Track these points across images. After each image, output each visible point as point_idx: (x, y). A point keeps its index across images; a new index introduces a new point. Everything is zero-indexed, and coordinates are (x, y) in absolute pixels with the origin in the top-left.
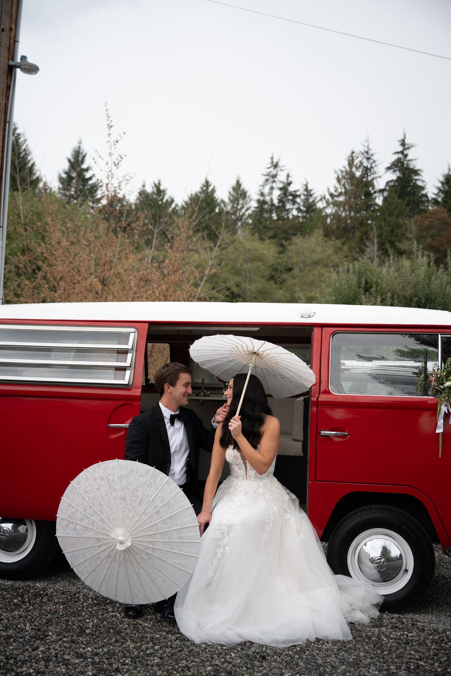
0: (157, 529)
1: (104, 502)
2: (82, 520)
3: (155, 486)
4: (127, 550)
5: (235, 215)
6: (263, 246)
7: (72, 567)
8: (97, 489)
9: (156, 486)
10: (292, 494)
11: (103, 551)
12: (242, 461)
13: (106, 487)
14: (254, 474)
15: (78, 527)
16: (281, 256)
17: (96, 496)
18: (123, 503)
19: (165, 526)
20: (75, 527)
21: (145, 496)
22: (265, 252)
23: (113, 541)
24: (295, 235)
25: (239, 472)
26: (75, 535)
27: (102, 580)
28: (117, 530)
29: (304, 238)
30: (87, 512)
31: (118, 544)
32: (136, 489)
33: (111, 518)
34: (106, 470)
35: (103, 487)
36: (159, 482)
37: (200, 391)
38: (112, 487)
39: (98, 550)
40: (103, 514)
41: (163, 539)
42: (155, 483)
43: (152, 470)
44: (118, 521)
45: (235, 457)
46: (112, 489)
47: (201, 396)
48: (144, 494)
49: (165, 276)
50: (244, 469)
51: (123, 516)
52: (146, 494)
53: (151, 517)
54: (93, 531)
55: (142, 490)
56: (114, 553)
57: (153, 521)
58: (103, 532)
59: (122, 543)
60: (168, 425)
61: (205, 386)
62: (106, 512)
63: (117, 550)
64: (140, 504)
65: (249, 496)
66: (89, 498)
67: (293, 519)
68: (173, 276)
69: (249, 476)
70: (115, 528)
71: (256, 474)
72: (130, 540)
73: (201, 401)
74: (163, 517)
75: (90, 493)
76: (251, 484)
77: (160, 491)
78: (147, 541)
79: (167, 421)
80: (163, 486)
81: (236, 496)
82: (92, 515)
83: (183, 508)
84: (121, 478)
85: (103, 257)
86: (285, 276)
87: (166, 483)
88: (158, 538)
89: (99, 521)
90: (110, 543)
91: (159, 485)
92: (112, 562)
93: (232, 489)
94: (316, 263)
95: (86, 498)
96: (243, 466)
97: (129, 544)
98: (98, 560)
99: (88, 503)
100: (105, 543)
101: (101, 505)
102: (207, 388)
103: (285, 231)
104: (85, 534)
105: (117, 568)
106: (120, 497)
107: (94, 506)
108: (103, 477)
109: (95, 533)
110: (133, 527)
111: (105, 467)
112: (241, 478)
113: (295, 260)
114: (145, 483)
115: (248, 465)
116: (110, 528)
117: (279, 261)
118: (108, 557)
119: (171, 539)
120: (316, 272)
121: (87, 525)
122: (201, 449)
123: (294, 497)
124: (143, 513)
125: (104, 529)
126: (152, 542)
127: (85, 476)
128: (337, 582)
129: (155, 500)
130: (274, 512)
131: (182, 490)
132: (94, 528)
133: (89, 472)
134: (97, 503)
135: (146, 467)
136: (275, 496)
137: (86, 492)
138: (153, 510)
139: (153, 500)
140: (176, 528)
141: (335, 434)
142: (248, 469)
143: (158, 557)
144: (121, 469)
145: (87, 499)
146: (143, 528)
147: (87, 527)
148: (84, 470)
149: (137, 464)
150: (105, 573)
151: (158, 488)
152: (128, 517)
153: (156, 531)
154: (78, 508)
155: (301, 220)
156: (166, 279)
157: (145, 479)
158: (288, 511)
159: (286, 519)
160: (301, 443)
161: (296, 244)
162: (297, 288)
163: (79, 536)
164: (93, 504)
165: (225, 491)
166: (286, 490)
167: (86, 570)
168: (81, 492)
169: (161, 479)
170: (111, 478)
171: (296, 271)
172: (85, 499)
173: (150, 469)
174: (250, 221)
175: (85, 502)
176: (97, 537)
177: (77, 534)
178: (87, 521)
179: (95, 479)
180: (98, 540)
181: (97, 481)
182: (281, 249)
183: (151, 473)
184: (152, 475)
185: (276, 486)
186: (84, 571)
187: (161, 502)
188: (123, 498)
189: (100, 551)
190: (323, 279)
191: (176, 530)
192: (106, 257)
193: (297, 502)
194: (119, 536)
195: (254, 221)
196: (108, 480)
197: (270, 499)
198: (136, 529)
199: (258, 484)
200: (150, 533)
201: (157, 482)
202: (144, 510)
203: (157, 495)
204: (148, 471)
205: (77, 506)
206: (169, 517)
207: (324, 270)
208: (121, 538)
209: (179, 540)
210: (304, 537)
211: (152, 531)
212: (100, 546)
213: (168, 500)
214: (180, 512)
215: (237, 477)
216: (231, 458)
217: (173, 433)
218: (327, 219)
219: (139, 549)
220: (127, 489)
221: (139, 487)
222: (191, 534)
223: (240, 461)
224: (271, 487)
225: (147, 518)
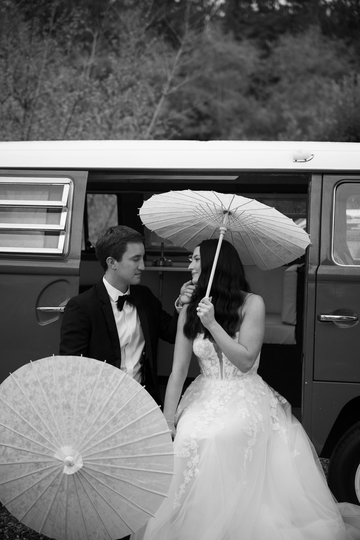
0: (116, 442)
1: (41, 414)
2: (13, 441)
3: (107, 386)
4: (78, 473)
5: (202, 6)
6: (240, 48)
7: (4, 505)
8: (31, 398)
9: (110, 386)
10: (281, 397)
11: (45, 479)
12: (216, 354)
13: (42, 394)
14: (232, 371)
15: (9, 451)
16: (265, 61)
17: (30, 407)
18: (67, 413)
19: (126, 437)
20: (5, 451)
21: (96, 401)
22: (242, 56)
23: (58, 464)
24: (282, 32)
25: (212, 368)
26: (5, 461)
27: (45, 517)
28: (62, 448)
29: (295, 36)
30: (19, 429)
31: (66, 467)
32: (83, 393)
33: (52, 433)
34: (40, 372)
35: (38, 394)
36: (113, 381)
37: (158, 258)
38: (50, 393)
39: (38, 478)
40: (41, 430)
41: (125, 454)
42: (107, 383)
43: (103, 365)
44: (63, 437)
45: (207, 349)
46: (51, 396)
47: (160, 266)
48: (94, 399)
49: (108, 96)
50: (218, 364)
51: (69, 430)
52: (97, 398)
53: (107, 427)
54: (29, 454)
55: (92, 392)
56: (60, 480)
57: (109, 432)
58: (44, 454)
59: (70, 465)
60: (115, 310)
61: (165, 251)
62: (45, 427)
63: (65, 475)
64: (90, 411)
65: (226, 401)
66: (21, 410)
67: (284, 431)
68: (120, 96)
69: (226, 374)
70: (59, 447)
71: (234, 371)
72: (81, 460)
73: (161, 273)
74: (122, 426)
75: (21, 405)
76: (228, 385)
77: (115, 392)
78: (103, 460)
79: (114, 305)
80: (119, 385)
81: (209, 402)
82: (27, 433)
83: (147, 411)
84: (62, 379)
85: (25, 72)
86: (270, 89)
87: (122, 380)
88: (117, 455)
89: (37, 440)
90: (53, 467)
91: (113, 384)
92: (58, 491)
93: (204, 392)
94: (312, 71)
95: (16, 411)
96: (218, 360)
97: (79, 465)
98: (39, 492)
99: (20, 418)
100: (47, 467)
101: (37, 418)
102: (168, 254)
103: (270, 28)
104: (18, 459)
105: (65, 499)
106: (63, 405)
107: (29, 420)
108: (37, 381)
109: (33, 457)
110: (83, 442)
111: (39, 369)
112: (214, 377)
113: (283, 67)
114: (95, 383)
115: (224, 359)
116: (53, 447)
117: (262, 68)
118: (52, 485)
119: (135, 454)
120: (311, 83)
121: (20, 446)
122: (160, 340)
123: (285, 401)
124: (95, 423)
125: (44, 449)
126: (110, 460)
127: (12, 383)
128: (340, 512)
129: (110, 405)
130: (259, 421)
131: (145, 388)
132: (31, 450)
133: (17, 377)
134: (31, 417)
135: (94, 363)
136: (260, 400)
137: (15, 403)
138: (109, 418)
139: (107, 405)
140: (140, 439)
141: (340, 319)
142: (224, 364)
143: (119, 478)
144: (60, 369)
145: (18, 413)
146: (96, 443)
147: (21, 450)
148: (10, 374)
149: (81, 359)
150: (49, 508)
151: (112, 389)
152: (75, 430)
153: (114, 445)
154: (6, 426)
155: (291, 12)
156: (110, 101)
157: (94, 379)
158: (278, 419)
159: (274, 431)
160: (294, 328)
161: (284, 45)
162: (285, 106)
163: (10, 463)
164: (27, 418)
165: (195, 394)
166: (274, 392)
167: (23, 506)
168: (8, 404)
169: (115, 376)
170: (48, 381)
171: (284, 83)
172: (15, 413)
173: (100, 365)
174: (222, 14)
175: (15, 417)
176: (36, 460)
177: (9, 460)
178: (21, 441)
179: (26, 385)
180: (37, 464)
181: (30, 387)
182: (264, 52)
183: (101, 369)
184: (103, 372)
185: (261, 387)
186: (20, 508)
187: (118, 406)
188: (67, 407)
189: (40, 479)
190: (320, 92)
191: (141, 441)
192: (28, 72)
193: (289, 407)
194: (66, 456)
195: (227, 13)
196: (44, 385)
197: (253, 404)
198: (88, 444)
199: (237, 384)
200: (107, 449)
201: (110, 381)
202: (96, 419)
203: (112, 398)
204: (97, 368)
205: (5, 424)
206: (130, 426)
207: (321, 81)
208: (69, 459)
209: (146, 453)
210: (299, 454)
211: (109, 445)
212: (40, 473)
213: (127, 403)
214: (145, 416)
215: (209, 376)
216: (202, 350)
217: (123, 320)
218: (325, 11)
219: (94, 471)
220: (72, 394)
221: (87, 389)
222: (161, 445)
223: (214, 353)
224: (255, 388)
225: (101, 429)
